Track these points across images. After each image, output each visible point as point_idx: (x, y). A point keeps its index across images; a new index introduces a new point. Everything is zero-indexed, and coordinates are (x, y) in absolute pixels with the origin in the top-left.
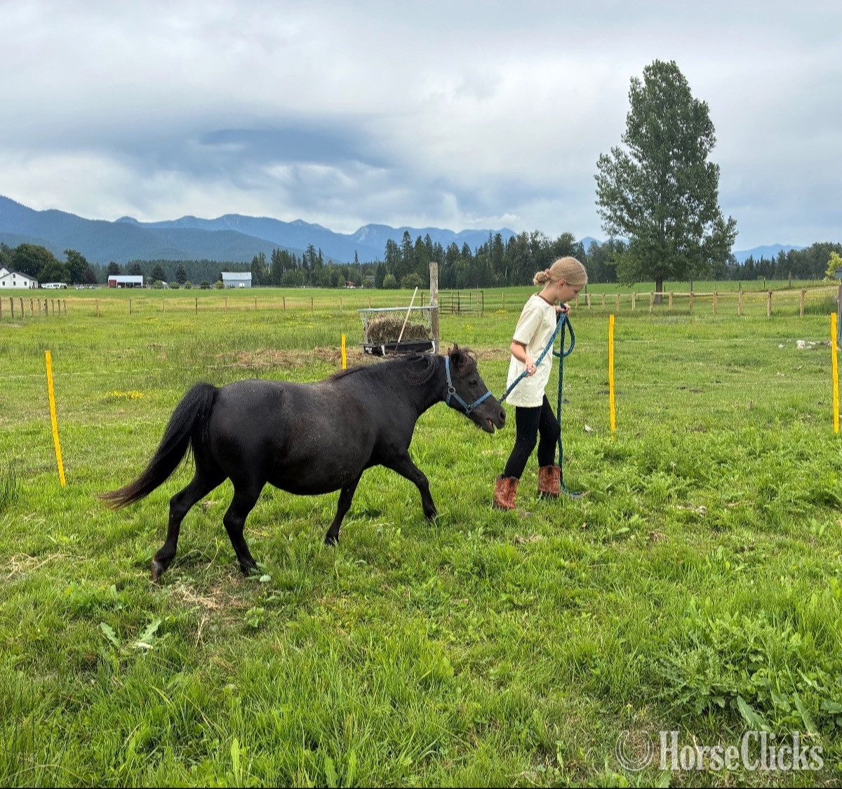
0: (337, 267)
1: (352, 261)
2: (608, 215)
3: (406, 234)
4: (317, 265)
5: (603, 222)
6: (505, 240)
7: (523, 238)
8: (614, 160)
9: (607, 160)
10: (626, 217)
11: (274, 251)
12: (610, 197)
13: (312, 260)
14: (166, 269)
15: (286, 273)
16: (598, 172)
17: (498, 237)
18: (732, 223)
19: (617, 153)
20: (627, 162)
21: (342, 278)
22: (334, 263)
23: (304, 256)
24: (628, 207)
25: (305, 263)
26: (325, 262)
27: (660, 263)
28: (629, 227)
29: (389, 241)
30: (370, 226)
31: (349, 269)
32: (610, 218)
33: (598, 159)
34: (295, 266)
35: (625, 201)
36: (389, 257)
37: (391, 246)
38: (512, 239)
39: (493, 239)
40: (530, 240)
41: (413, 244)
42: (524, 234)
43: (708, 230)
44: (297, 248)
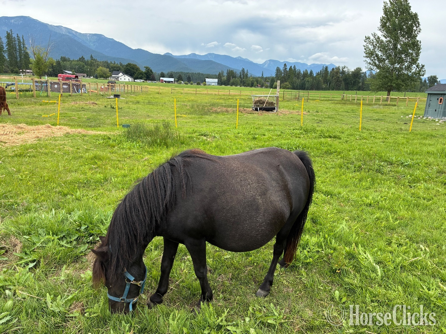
0: (254, 78)
1: (261, 76)
2: (369, 62)
3: (285, 65)
4: (245, 77)
5: (366, 65)
6: (330, 70)
7: (338, 68)
8: (372, 38)
9: (369, 38)
10: (377, 63)
11: (228, 70)
12: (370, 54)
13: (243, 75)
14: (183, 76)
15: (232, 80)
16: (365, 44)
17: (327, 68)
18: (423, 66)
19: (374, 35)
20: (379, 38)
21: (255, 83)
22: (253, 76)
23: (240, 73)
24: (378, 58)
25: (240, 75)
26: (249, 75)
27: (389, 84)
28: (378, 67)
29: (278, 67)
30: (270, 60)
31: (259, 79)
32: (370, 63)
33: (365, 38)
34: (235, 77)
35: (377, 56)
36: (277, 75)
37: (278, 70)
38: (333, 69)
39: (324, 69)
40: (341, 70)
41: (288, 69)
42: (339, 66)
43: (414, 69)
44: (237, 69)
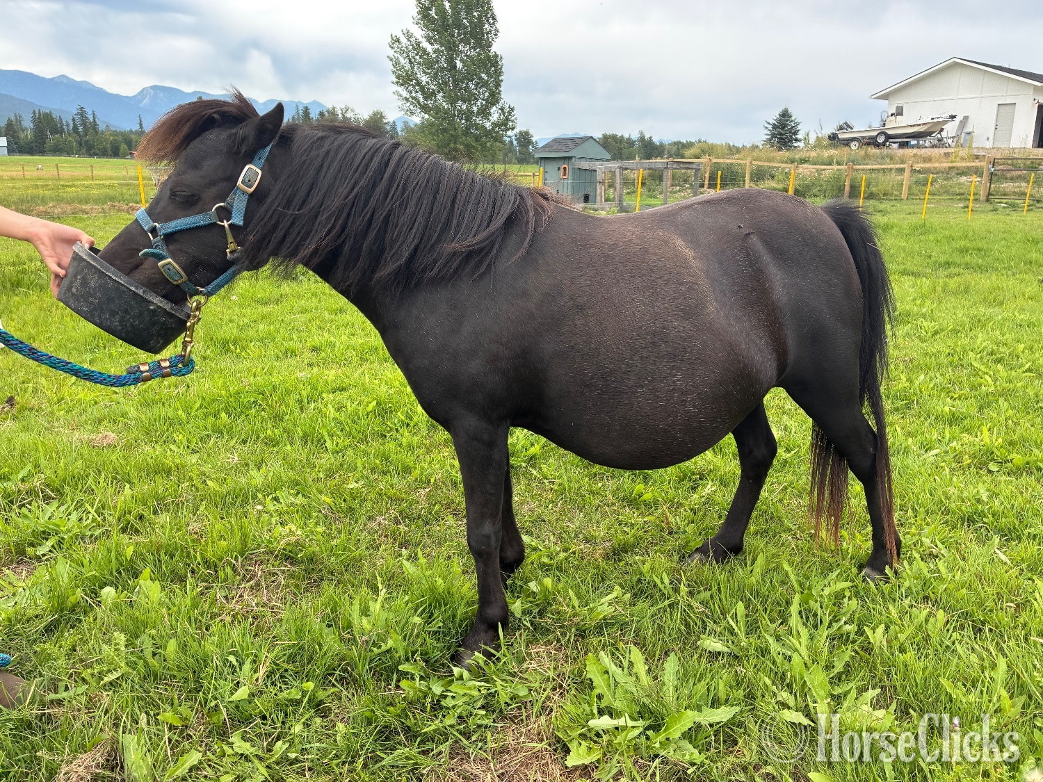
0: (115, 134)
1: (136, 128)
2: (404, 96)
4: (91, 131)
5: (400, 103)
6: (314, 115)
7: (333, 113)
8: (404, 40)
9: (398, 41)
10: (421, 98)
11: (34, 112)
12: (405, 79)
13: (84, 124)
15: (52, 140)
16: (391, 53)
17: (306, 110)
18: (512, 110)
19: (409, 35)
20: (418, 44)
21: (123, 147)
22: (113, 129)
23: (74, 120)
24: (422, 89)
25: (75, 128)
26: (101, 127)
27: (452, 145)
28: (425, 108)
30: (154, 88)
31: (133, 136)
32: (407, 99)
33: (389, 40)
34: (61, 132)
35: (419, 83)
38: (321, 114)
39: (301, 112)
40: (340, 116)
42: (334, 109)
43: (495, 115)
44: (65, 110)
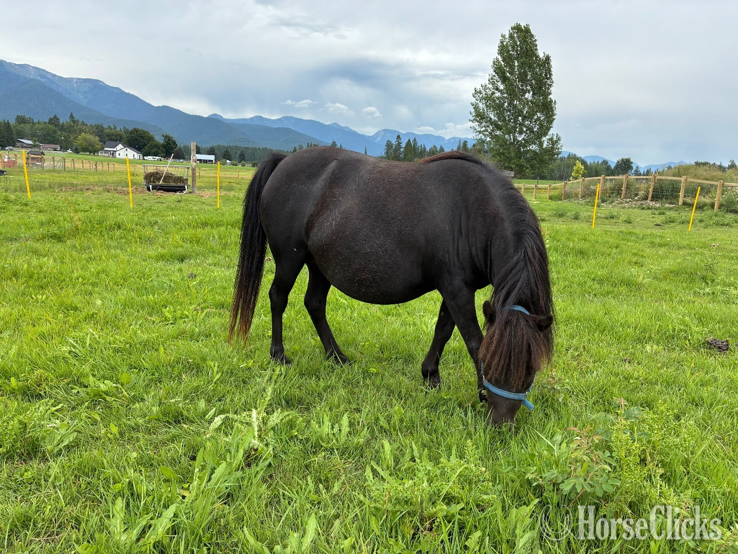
3: (398, 137)
14: (232, 153)
17: (465, 143)
29: (388, 141)
36: (387, 153)
37: (389, 145)
41: (403, 145)
